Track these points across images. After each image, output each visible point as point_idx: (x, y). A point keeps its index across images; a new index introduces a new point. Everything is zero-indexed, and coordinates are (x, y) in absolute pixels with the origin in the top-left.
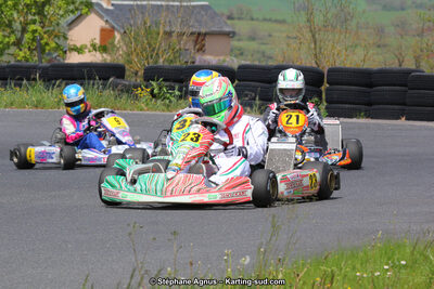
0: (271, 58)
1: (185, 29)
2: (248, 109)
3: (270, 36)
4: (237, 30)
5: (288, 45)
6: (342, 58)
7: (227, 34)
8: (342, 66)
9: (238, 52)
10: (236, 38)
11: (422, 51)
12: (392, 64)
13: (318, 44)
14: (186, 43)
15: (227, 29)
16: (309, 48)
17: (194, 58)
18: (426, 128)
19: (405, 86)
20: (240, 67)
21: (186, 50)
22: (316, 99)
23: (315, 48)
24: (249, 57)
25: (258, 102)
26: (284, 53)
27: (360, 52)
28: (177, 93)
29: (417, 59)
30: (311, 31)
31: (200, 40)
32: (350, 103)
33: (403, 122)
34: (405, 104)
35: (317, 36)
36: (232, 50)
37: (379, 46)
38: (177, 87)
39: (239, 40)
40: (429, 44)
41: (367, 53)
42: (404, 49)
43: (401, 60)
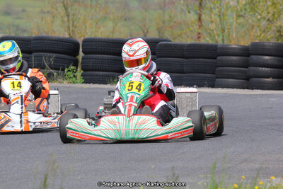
0: (25, 31)
3: (24, 11)
5: (42, 19)
6: (94, 30)
8: (93, 36)
11: (163, 22)
13: (71, 17)
16: (63, 21)
19: (155, 54)
22: (72, 67)
23: (68, 21)
24: (7, 31)
26: (38, 26)
27: (110, 24)
29: (159, 30)
30: (65, 6)
32: (103, 71)
35: (69, 10)
37: (126, 20)
40: (172, 15)
41: (116, 25)
42: (147, 21)
43: (145, 31)
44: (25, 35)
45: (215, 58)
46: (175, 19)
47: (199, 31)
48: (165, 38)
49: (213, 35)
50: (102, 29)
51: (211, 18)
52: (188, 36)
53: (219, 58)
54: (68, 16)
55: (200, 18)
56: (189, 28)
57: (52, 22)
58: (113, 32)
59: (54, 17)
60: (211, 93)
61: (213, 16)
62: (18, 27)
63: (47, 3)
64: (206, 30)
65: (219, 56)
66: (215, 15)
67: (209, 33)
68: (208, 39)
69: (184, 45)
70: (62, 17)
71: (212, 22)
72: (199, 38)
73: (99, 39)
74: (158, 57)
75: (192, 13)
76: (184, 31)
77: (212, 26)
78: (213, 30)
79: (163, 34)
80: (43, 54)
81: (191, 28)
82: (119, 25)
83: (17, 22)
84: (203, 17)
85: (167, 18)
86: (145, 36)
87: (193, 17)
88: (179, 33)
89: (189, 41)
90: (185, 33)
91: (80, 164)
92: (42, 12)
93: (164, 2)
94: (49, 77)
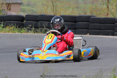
0: (35, 12)
1: (4, 2)
2: (30, 31)
4: (23, 2)
6: (64, 12)
7: (19, 4)
9: (24, 10)
10: (22, 5)
11: (93, 9)
12: (82, 14)
14: (4, 7)
15: (19, 2)
17: (7, 13)
18: (97, 38)
19: (89, 22)
20: (26, 16)
21: (4, 10)
23: (54, 8)
24: (28, 12)
25: (33, 28)
26: (41, 11)
27: (71, 10)
28: (2, 25)
29: (91, 12)
30: (52, 2)
31: (9, 6)
33: (88, 35)
34: (88, 29)
35: (54, 3)
36: (21, 10)
37: (77, 8)
38: (2, 24)
39: (24, 6)
40: (96, 6)
41: (73, 10)
42: (86, 8)
43: (85, 13)
44: (36, 14)
45: (114, 24)
46: (98, 8)
47: (108, 12)
48: (93, 15)
49: (113, 14)
50: (67, 12)
51: (113, 7)
52: (103, 15)
53: (116, 24)
54: (53, 6)
55: (108, 7)
56: (103, 11)
57: (47, 9)
58: (72, 13)
59: (48, 7)
60: (112, 38)
61: (113, 6)
62: (33, 11)
63: (45, 1)
64: (110, 12)
65: (116, 23)
66: (114, 6)
67: (112, 14)
68: (111, 16)
69: (101, 18)
70: (51, 7)
71: (113, 9)
72: (107, 15)
73: (66, 16)
74: (91, 23)
75: (105, 5)
76: (101, 13)
77: (113, 11)
78: (113, 12)
79: (93, 13)
80: (43, 22)
81: (104, 11)
82: (74, 10)
83: (33, 9)
84: (109, 7)
85: (94, 7)
86: (85, 14)
87: (105, 7)
88: (99, 13)
89: (104, 17)
90: (102, 13)
91: (58, 67)
92: (43, 5)
93: (93, 1)
94: (46, 31)
